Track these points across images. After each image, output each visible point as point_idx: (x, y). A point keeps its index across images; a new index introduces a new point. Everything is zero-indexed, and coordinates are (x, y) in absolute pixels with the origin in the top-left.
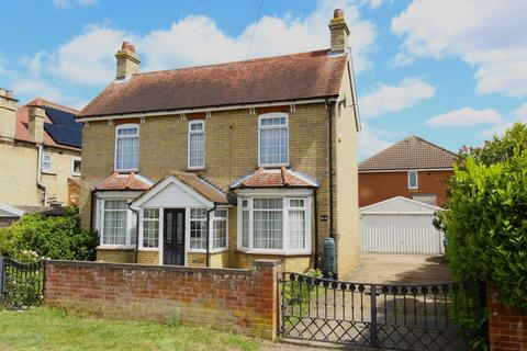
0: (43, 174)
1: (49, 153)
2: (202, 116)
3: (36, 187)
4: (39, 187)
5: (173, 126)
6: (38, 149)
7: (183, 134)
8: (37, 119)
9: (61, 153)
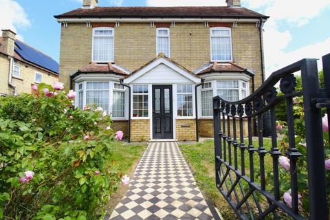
0: (13, 77)
1: (18, 65)
2: (167, 25)
3: (7, 86)
4: (10, 86)
5: (144, 31)
6: (10, 60)
7: (152, 36)
8: (9, 39)
9: (27, 67)
